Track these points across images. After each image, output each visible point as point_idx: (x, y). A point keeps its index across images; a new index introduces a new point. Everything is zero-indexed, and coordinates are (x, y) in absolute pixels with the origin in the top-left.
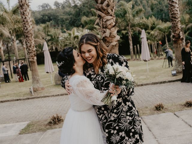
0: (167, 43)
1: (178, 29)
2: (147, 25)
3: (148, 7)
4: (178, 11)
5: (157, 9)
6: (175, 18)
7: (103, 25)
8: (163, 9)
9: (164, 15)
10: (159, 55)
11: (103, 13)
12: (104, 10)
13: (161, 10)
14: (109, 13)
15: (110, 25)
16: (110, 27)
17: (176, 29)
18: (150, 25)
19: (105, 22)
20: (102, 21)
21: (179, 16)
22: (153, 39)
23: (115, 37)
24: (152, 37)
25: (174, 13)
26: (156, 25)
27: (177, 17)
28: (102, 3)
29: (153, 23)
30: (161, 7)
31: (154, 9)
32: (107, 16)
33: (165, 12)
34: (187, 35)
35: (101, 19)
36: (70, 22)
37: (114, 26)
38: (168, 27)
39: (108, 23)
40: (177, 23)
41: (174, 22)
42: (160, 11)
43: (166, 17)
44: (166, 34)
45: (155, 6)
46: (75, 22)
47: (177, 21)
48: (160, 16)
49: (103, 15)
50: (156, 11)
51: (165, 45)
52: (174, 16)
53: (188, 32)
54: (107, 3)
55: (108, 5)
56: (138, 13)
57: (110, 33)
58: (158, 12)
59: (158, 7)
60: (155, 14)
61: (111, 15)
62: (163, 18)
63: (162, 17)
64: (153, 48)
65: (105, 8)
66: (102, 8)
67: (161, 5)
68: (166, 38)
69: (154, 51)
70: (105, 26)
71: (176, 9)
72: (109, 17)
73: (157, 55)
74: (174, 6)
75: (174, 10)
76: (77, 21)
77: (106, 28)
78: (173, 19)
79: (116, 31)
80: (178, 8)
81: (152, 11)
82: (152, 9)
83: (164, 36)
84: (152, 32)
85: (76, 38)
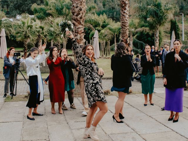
0: (116, 43)
1: (126, 35)
2: (98, 22)
3: (100, 2)
4: (128, 20)
5: (109, 6)
6: (125, 26)
7: (75, 30)
8: (115, 7)
9: (115, 13)
10: (106, 54)
11: (77, 22)
12: (78, 21)
13: (113, 8)
14: (81, 23)
15: (80, 31)
16: (80, 32)
17: (124, 35)
18: (101, 24)
19: (78, 29)
20: (76, 28)
21: (128, 25)
22: (103, 38)
23: (82, 40)
24: (102, 36)
25: (124, 22)
26: (106, 23)
27: (126, 26)
28: (77, 16)
29: (104, 21)
30: (113, 5)
31: (106, 6)
32: (80, 25)
33: (117, 11)
34: (135, 38)
35: (75, 27)
36: (15, 5)
37: (83, 33)
38: (118, 28)
39: (80, 30)
40: (126, 31)
41: (124, 29)
42: (111, 8)
43: (117, 16)
44: (116, 33)
45: (108, 3)
46: (21, 6)
47: (126, 28)
48: (111, 14)
49: (76, 24)
50: (108, 8)
51: (113, 45)
52: (124, 24)
53: (136, 35)
54: (81, 16)
55: (81, 18)
56: (91, 10)
57: (80, 37)
58: (110, 9)
59: (110, 4)
60: (107, 11)
61: (82, 25)
62: (114, 17)
63: (113, 15)
64: (101, 46)
65: (79, 19)
66: (77, 19)
67: (113, 3)
68: (115, 39)
69: (102, 49)
70: (77, 32)
71: (126, 18)
72: (81, 26)
73: (104, 54)
74: (125, 16)
75: (125, 19)
76: (24, 6)
77: (77, 33)
78: (123, 26)
79: (83, 36)
80: (128, 18)
81: (104, 7)
82: (104, 5)
83: (113, 36)
84: (103, 31)
85: (30, 27)
